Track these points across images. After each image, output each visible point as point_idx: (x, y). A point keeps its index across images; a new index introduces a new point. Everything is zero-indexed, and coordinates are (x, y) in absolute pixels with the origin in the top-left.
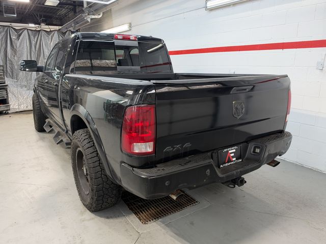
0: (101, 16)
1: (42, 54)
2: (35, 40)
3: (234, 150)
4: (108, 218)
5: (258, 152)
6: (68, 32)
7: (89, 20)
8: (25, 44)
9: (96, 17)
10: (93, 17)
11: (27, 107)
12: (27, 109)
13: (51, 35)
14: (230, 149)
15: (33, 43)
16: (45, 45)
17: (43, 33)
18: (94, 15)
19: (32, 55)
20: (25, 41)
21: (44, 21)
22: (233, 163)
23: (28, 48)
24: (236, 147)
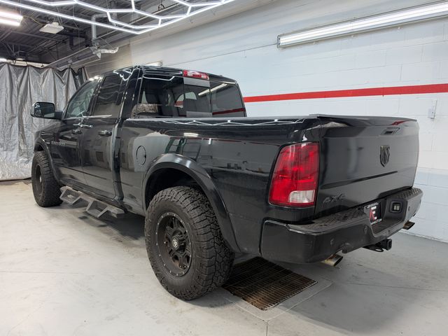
0: (117, 51)
1: (29, 99)
2: (19, 80)
3: (375, 207)
4: (212, 306)
5: (398, 209)
6: (67, 70)
7: (99, 55)
8: (4, 84)
9: (110, 51)
10: (107, 51)
11: (3, 175)
12: (4, 178)
13: (43, 74)
14: (372, 205)
15: (16, 83)
16: (35, 87)
17: (32, 70)
18: (107, 49)
19: (13, 101)
20: (4, 81)
21: (21, 55)
22: (374, 223)
23: (9, 90)
24: (377, 204)
